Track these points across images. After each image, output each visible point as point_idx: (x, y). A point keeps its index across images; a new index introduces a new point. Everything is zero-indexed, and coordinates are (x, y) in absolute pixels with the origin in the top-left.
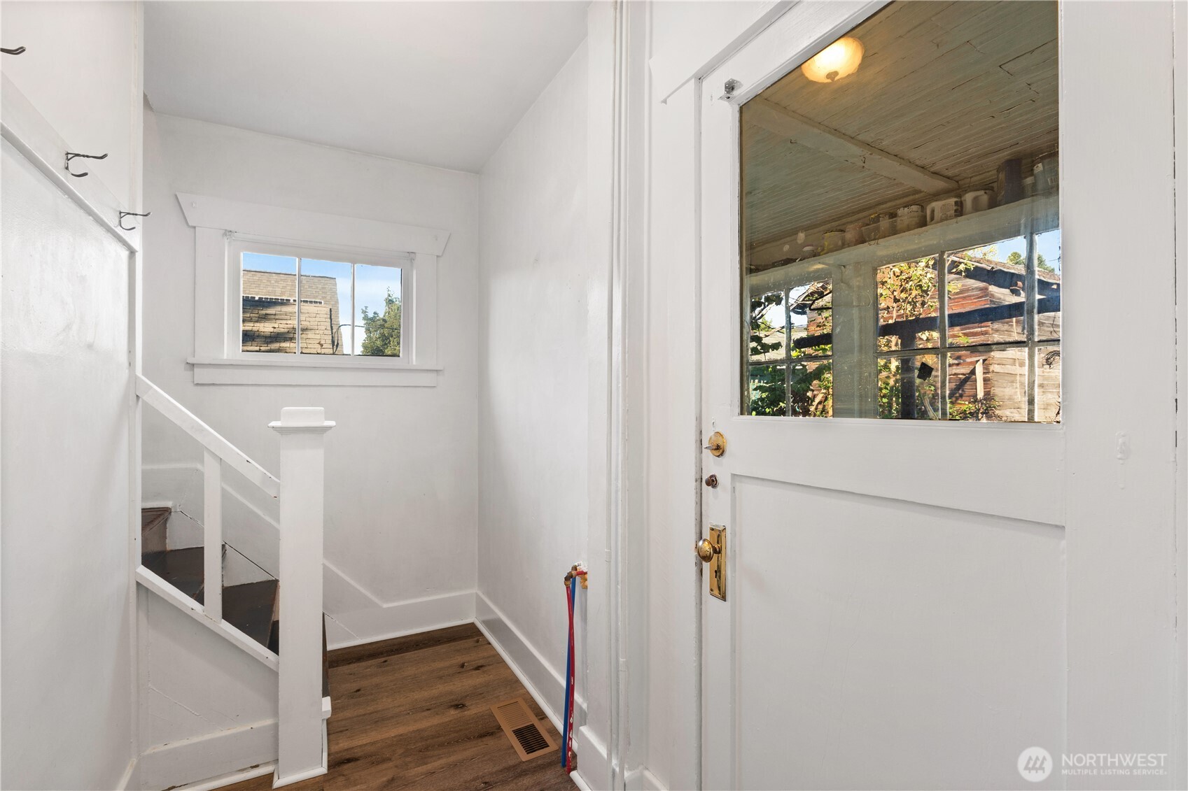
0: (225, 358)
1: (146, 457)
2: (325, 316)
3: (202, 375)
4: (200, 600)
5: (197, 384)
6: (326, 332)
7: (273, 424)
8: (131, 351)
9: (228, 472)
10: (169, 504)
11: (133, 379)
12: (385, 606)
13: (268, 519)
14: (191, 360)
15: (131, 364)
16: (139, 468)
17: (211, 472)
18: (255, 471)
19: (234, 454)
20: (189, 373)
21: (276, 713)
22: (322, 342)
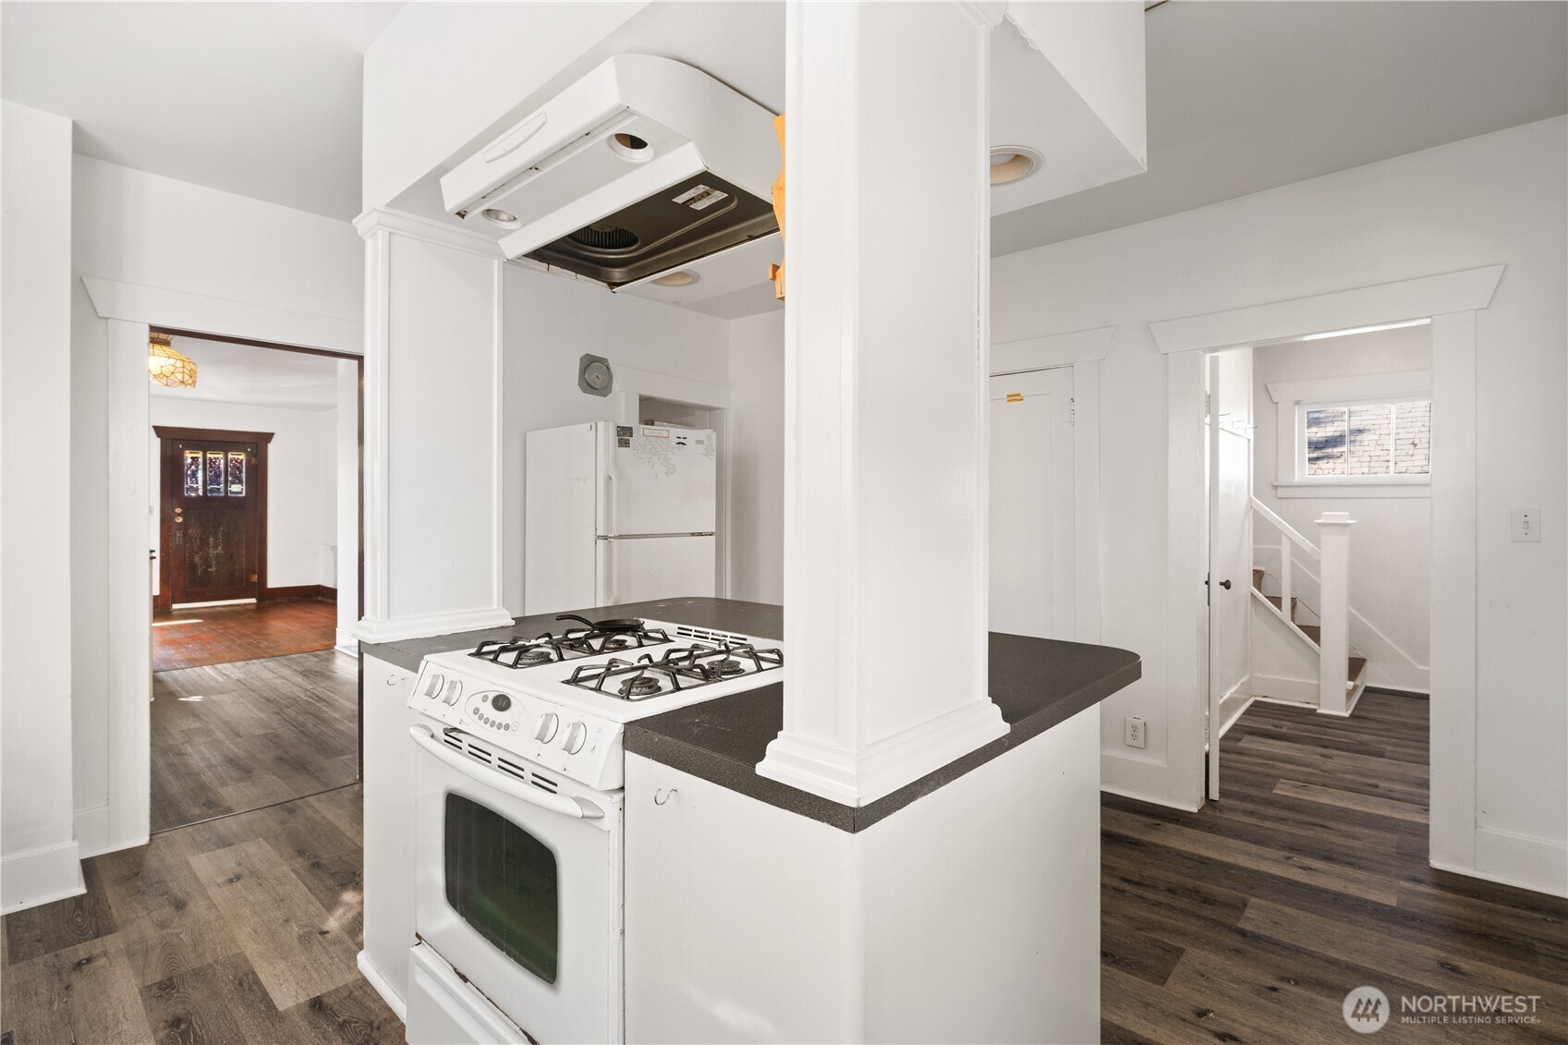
0: (1296, 481)
1: (1254, 543)
2: (1424, 409)
3: (1281, 492)
4: (1280, 607)
5: (1279, 498)
6: (1423, 429)
7: (1319, 521)
8: (1249, 486)
9: (1296, 549)
10: (1263, 569)
11: (1250, 499)
12: (1421, 667)
13: (1316, 579)
14: (1275, 484)
15: (1249, 492)
16: (1252, 547)
17: (1285, 548)
18: (1308, 545)
19: (1298, 536)
20: (1274, 491)
21: (1319, 679)
22: (1416, 442)
